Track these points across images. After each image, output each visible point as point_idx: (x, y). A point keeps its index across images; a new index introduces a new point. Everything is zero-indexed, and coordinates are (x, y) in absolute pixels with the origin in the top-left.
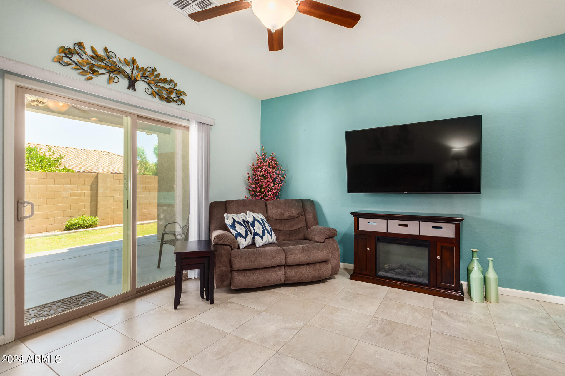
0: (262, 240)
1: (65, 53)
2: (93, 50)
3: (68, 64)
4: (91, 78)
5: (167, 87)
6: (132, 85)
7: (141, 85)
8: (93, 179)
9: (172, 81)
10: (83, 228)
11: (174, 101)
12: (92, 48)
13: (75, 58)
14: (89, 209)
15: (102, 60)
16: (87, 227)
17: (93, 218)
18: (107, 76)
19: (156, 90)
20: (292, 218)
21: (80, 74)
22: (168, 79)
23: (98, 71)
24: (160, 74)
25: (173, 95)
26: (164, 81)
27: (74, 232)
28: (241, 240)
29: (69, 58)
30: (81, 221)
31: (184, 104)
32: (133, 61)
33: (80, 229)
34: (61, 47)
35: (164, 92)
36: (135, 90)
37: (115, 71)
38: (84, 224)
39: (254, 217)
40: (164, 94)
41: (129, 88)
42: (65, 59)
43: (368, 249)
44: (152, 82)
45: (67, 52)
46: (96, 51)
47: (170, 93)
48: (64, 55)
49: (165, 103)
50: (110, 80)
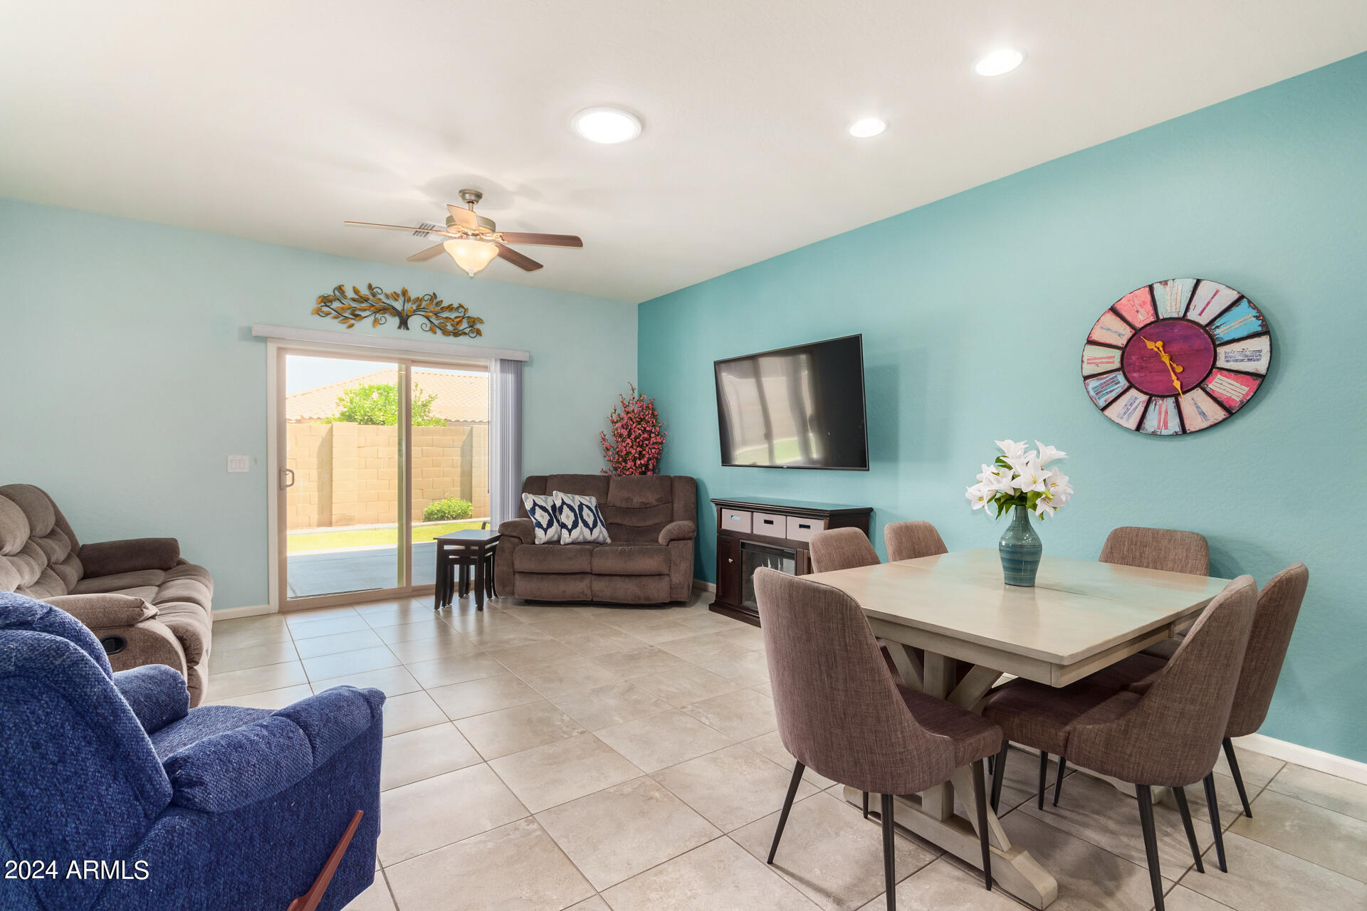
0: (570, 535)
1: (325, 303)
2: (356, 291)
3: (328, 314)
4: (353, 325)
5: (453, 315)
6: (404, 323)
7: (416, 322)
8: (465, 437)
9: (461, 306)
10: (448, 518)
11: (465, 334)
12: (354, 288)
13: (336, 305)
14: (459, 488)
15: (366, 300)
16: (454, 518)
17: (464, 504)
18: (372, 318)
19: (436, 322)
20: (648, 506)
21: (340, 322)
22: (455, 305)
23: (360, 315)
24: (442, 301)
25: (464, 325)
26: (450, 308)
27: (434, 525)
28: (539, 532)
29: (328, 306)
30: (445, 508)
31: (481, 335)
32: (404, 293)
33: (444, 520)
34: (320, 297)
35: (449, 324)
36: (408, 329)
37: (380, 310)
38: (449, 512)
39: (562, 499)
40: (450, 328)
41: (399, 327)
42: (326, 309)
43: (730, 560)
44: (431, 314)
45: (326, 300)
46: (359, 292)
47: (457, 324)
48: (323, 304)
49: (452, 338)
50: (376, 322)
